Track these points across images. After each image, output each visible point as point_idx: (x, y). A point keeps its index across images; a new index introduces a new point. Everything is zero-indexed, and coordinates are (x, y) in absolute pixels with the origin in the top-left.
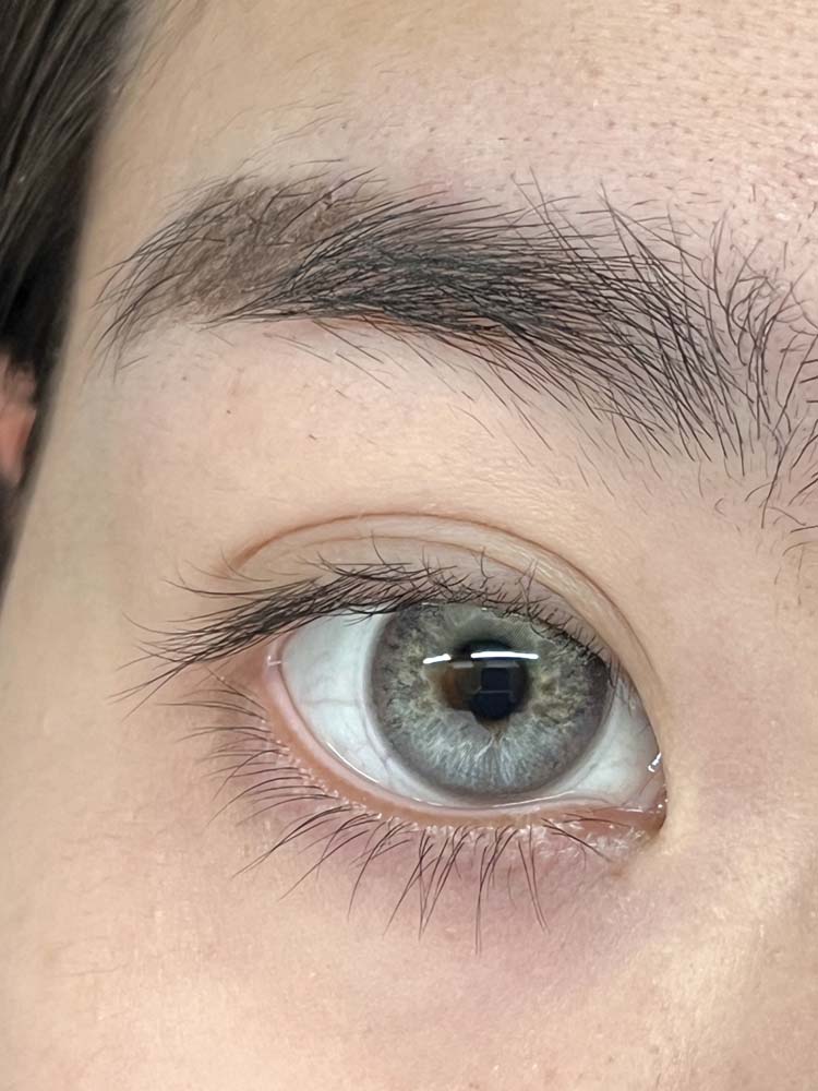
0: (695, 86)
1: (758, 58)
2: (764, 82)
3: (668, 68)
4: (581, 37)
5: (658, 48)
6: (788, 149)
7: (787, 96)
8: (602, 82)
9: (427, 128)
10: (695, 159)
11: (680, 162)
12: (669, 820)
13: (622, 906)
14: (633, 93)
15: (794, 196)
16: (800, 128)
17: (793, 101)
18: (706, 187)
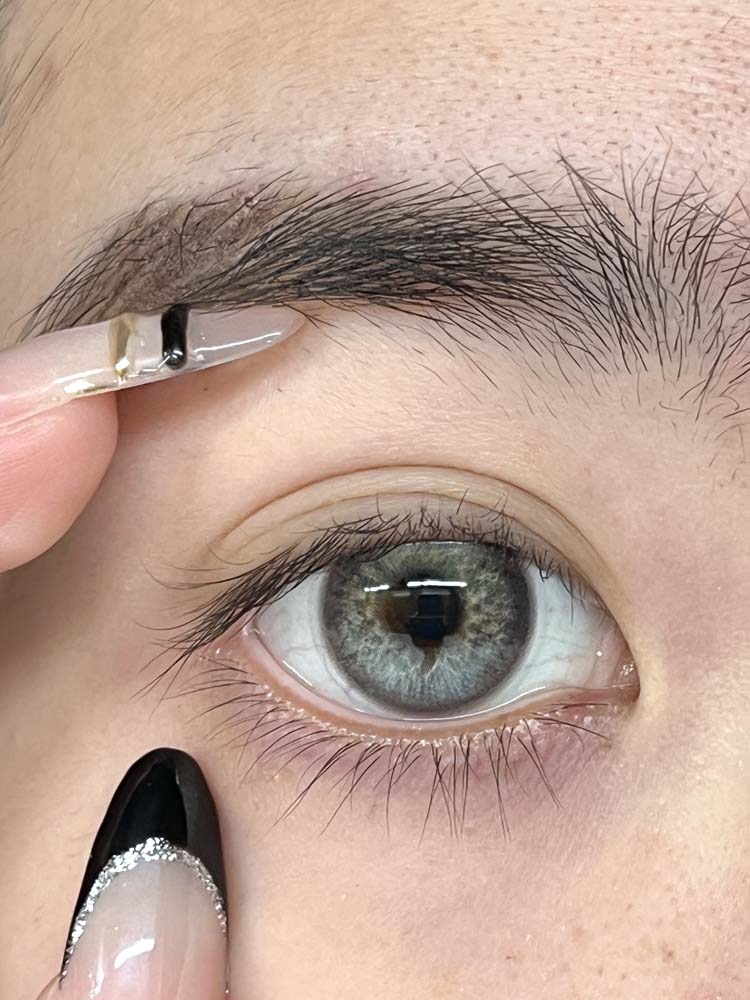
0: (588, 52)
1: (637, 20)
2: (649, 39)
3: (559, 41)
4: (473, 28)
5: (547, 25)
6: (682, 92)
7: (669, 47)
8: (501, 63)
9: (341, 130)
10: (601, 114)
11: (589, 119)
12: (644, 691)
13: (618, 772)
14: (533, 68)
15: (694, 131)
16: (687, 72)
17: (676, 50)
18: (616, 136)
